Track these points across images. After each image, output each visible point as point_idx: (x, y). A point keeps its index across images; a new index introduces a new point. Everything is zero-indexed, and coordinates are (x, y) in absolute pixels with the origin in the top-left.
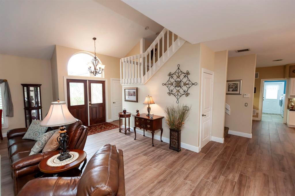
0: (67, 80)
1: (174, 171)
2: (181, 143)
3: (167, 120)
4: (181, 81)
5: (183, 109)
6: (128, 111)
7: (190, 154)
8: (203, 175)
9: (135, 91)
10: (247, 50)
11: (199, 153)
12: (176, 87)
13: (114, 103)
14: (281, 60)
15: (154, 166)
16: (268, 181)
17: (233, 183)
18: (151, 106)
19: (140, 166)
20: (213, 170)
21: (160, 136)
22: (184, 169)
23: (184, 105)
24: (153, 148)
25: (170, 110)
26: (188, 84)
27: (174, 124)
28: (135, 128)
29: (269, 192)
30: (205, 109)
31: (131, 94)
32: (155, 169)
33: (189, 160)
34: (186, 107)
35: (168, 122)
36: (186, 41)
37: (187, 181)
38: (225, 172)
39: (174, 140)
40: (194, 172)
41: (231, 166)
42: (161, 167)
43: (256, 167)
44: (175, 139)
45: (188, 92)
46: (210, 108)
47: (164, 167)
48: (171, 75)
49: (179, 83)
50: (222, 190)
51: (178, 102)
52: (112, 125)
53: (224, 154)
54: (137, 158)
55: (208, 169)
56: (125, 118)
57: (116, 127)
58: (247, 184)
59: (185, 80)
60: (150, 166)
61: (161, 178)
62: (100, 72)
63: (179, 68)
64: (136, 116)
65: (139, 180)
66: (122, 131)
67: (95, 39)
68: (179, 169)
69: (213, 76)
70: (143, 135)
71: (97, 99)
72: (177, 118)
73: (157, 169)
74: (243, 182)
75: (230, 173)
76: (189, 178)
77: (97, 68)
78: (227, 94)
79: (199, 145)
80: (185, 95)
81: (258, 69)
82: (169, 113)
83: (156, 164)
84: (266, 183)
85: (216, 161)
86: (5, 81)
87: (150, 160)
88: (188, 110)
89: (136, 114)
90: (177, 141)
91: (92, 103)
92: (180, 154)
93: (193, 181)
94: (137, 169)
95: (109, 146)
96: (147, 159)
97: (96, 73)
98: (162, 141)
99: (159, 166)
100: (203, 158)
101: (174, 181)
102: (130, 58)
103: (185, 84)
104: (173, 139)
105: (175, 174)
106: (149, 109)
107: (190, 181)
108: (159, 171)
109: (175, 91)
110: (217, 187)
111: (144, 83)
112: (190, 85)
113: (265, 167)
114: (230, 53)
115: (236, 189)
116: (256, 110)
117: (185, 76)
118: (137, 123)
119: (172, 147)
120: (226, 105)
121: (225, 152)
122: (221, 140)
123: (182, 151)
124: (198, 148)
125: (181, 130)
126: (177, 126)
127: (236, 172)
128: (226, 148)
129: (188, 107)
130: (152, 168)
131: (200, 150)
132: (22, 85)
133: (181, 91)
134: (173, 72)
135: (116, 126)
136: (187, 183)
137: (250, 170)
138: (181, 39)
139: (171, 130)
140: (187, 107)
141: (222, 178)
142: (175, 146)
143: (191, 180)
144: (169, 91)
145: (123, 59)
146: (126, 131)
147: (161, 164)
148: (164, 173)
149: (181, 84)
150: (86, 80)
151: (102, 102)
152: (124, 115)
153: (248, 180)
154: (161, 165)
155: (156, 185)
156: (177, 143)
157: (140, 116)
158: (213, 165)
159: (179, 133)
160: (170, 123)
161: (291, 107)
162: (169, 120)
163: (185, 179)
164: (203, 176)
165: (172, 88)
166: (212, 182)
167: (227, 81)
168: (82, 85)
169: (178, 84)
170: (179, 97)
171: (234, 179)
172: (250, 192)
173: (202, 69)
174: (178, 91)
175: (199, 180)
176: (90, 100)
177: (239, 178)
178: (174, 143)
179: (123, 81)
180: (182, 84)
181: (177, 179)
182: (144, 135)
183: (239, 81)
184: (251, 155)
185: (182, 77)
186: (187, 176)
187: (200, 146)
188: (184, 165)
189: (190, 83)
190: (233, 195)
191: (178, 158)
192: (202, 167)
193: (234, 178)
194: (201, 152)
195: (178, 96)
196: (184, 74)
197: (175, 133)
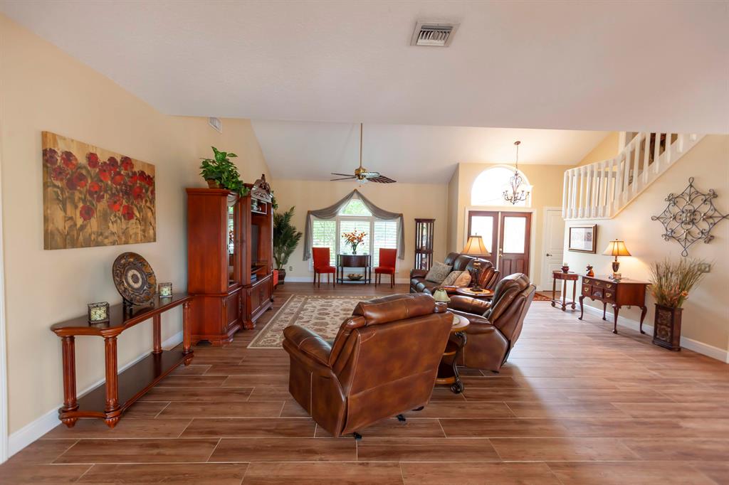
0: (470, 212)
3: (654, 289)
4: (694, 211)
6: (572, 271)
8: (698, 378)
9: (591, 231)
12: (682, 222)
13: (548, 255)
18: (620, 259)
25: (660, 269)
26: (711, 217)
27: (665, 297)
28: (581, 299)
34: (704, 264)
39: (663, 327)
44: (666, 325)
45: (711, 234)
48: (673, 199)
51: (685, 254)
52: (540, 295)
56: (563, 281)
57: (547, 299)
59: (705, 209)
62: (523, 198)
63: (691, 186)
64: (585, 276)
66: (557, 305)
67: (518, 143)
70: (603, 317)
71: (514, 244)
77: (519, 190)
80: (702, 240)
86: (401, 215)
88: (709, 269)
89: (585, 273)
90: (669, 329)
91: (504, 252)
96: (590, 340)
97: (516, 199)
98: (642, 332)
99: (609, 350)
102: (586, 168)
103: (704, 217)
104: (661, 324)
106: (616, 266)
108: (606, 353)
109: (679, 232)
111: (611, 216)
112: (717, 219)
117: (705, 201)
118: (587, 290)
119: (661, 341)
124: (726, 352)
125: (683, 309)
126: (671, 298)
129: (711, 266)
132: (416, 220)
133: (695, 232)
134: (678, 191)
139: (659, 307)
140: (708, 265)
142: (664, 339)
144: (665, 233)
145: (570, 171)
146: (564, 305)
149: (694, 217)
150: (498, 212)
151: (522, 251)
152: (563, 274)
156: (669, 334)
157: (595, 277)
159: (677, 313)
165: (673, 225)
168: (490, 220)
169: (688, 218)
170: (688, 244)
176: (502, 246)
178: (663, 333)
179: (568, 213)
182: (604, 319)
185: (698, 202)
189: (716, 215)
195: (689, 239)
196: (703, 197)
197: (665, 312)
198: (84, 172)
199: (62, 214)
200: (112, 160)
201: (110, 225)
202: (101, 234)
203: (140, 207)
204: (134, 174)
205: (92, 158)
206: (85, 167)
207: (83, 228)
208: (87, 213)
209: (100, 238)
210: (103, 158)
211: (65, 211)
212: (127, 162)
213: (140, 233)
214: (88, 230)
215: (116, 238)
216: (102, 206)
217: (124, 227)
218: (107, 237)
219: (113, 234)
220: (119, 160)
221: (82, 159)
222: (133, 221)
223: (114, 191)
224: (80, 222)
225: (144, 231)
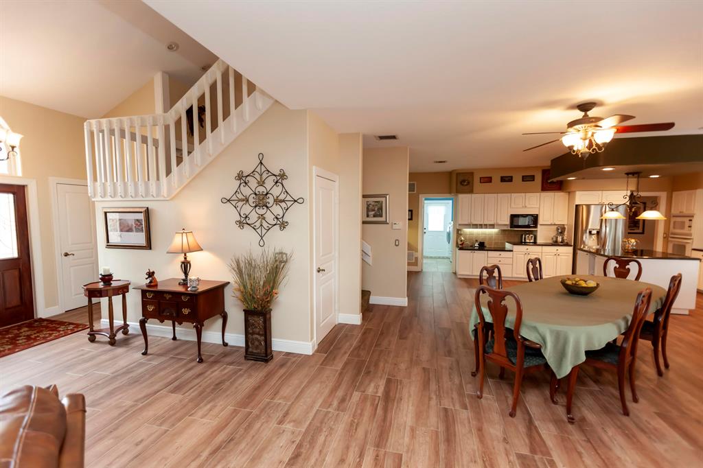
1: (256, 412)
2: (273, 339)
3: (235, 289)
4: (267, 194)
5: (275, 258)
6: (119, 277)
7: (294, 362)
8: (320, 401)
9: (141, 217)
10: (394, 137)
11: (313, 354)
12: (256, 206)
13: (66, 255)
14: (444, 162)
15: (200, 413)
16: (429, 379)
17: (375, 400)
18: (190, 256)
19: (161, 424)
20: (340, 385)
21: (221, 333)
22: (280, 399)
23: (277, 251)
24: (201, 367)
25: (242, 265)
26: (284, 201)
27: (253, 297)
28: (143, 323)
29: (430, 399)
30: (323, 256)
31: (128, 226)
32: (204, 420)
33: (291, 374)
34: (281, 253)
35: (238, 294)
36: (276, 101)
37: (283, 426)
38: (361, 383)
39: (255, 336)
40: (302, 400)
41: (372, 369)
42: (222, 411)
43: (411, 360)
44: (259, 334)
45: (285, 219)
46: (333, 253)
47: (230, 408)
48: (242, 178)
49: (263, 199)
50: (356, 421)
51: (262, 243)
52: (62, 323)
53: (362, 347)
54: (149, 404)
55: (331, 385)
56: (107, 298)
57: (77, 328)
58: (397, 396)
59: (276, 191)
60: (190, 417)
61: (222, 437)
63: (261, 163)
64: (145, 288)
65: (155, 463)
66: (98, 337)
68: (268, 403)
69: (337, 184)
70: (172, 337)
72: (262, 283)
73: (211, 419)
74: (391, 394)
75: (370, 381)
76: (290, 417)
78: (364, 223)
79: (312, 338)
80: (277, 227)
81: (413, 176)
82: (240, 272)
83: (208, 406)
84: (426, 385)
85: (346, 364)
87: (191, 400)
88: (287, 260)
89: (144, 281)
90: (263, 338)
92: (271, 365)
93: (297, 422)
94: (149, 437)
95: (25, 393)
96: (181, 401)
98: (225, 344)
99: (216, 410)
100: (321, 365)
101: (253, 436)
102: (121, 121)
103: (278, 201)
104: (253, 333)
105: (258, 417)
106: (186, 266)
107: (292, 424)
108: (217, 422)
109: (253, 217)
110: (347, 417)
111: (168, 196)
112: (289, 204)
113: (425, 354)
114: (366, 138)
115: (380, 411)
116: (414, 252)
117: (277, 182)
118: (150, 308)
119: (252, 354)
120: (362, 245)
121: (363, 341)
122: (355, 319)
123: (277, 360)
124: (311, 344)
125: (271, 310)
126: (262, 300)
127: (381, 377)
128: (364, 333)
129: (286, 254)
130: (195, 420)
131: (316, 347)
133: (270, 217)
134: (247, 171)
135: (77, 325)
136: (284, 431)
137: (403, 366)
138: (263, 93)
139: (248, 313)
140: (284, 253)
141: (356, 396)
142: (259, 351)
143: (294, 421)
144: (238, 218)
145: (93, 122)
146: (113, 336)
147: (221, 403)
148: (228, 424)
149: (267, 200)
151: (14, 255)
152: (106, 287)
153: (399, 387)
154: (221, 405)
155: (208, 458)
156: (263, 343)
157: (160, 288)
158: (341, 374)
159: (268, 316)
160: (243, 296)
161: (461, 243)
162: (242, 288)
163: (280, 422)
164: (319, 404)
165: (247, 209)
166: (338, 410)
167: (364, 196)
169: (261, 201)
170: (264, 231)
171: (377, 392)
172: (402, 408)
173: (314, 167)
174: (262, 217)
175: (311, 415)
177: (385, 388)
178: (256, 343)
179: (99, 189)
180: (271, 200)
181: (262, 429)
182: (174, 338)
183: (384, 196)
184: (405, 338)
185: (270, 182)
186: (286, 414)
187: (315, 338)
188: (279, 389)
189: (289, 198)
190: (374, 424)
191: (265, 377)
192: (319, 385)
193: (377, 389)
194: (317, 351)
195: (262, 228)
196: (274, 178)
197: (256, 319)
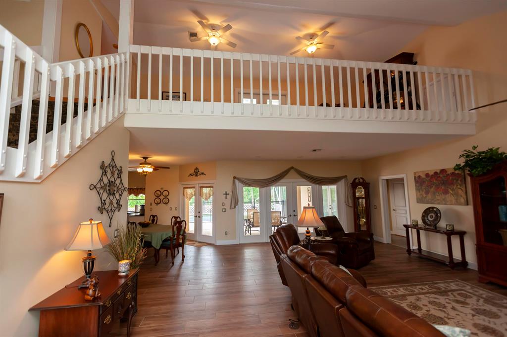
80: (117, 209)
109: (108, 203)
112: (122, 191)
117: (119, 175)
133: (115, 202)
174: (112, 202)
189: (122, 187)
198: (424, 180)
199: (419, 194)
200: (436, 173)
201: (437, 197)
202: (433, 200)
203: (453, 188)
204: (448, 174)
205: (427, 175)
206: (425, 179)
207: (426, 197)
208: (427, 193)
209: (432, 201)
210: (431, 173)
211: (420, 192)
212: (443, 171)
213: (454, 201)
214: (428, 198)
215: (439, 201)
216: (432, 190)
217: (444, 197)
218: (435, 201)
219: (438, 200)
220: (438, 172)
221: (423, 176)
222: (449, 195)
223: (437, 184)
224: (424, 196)
225: (457, 199)
